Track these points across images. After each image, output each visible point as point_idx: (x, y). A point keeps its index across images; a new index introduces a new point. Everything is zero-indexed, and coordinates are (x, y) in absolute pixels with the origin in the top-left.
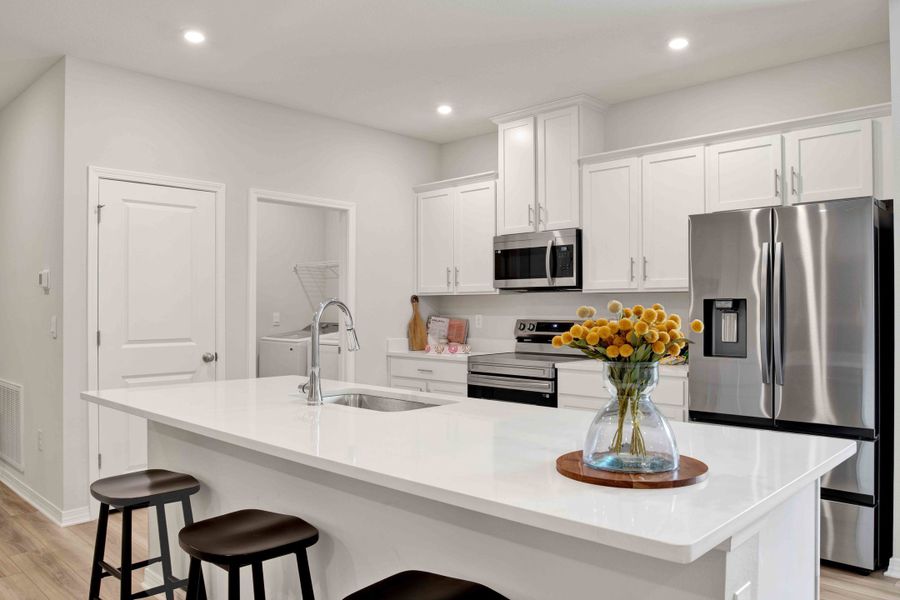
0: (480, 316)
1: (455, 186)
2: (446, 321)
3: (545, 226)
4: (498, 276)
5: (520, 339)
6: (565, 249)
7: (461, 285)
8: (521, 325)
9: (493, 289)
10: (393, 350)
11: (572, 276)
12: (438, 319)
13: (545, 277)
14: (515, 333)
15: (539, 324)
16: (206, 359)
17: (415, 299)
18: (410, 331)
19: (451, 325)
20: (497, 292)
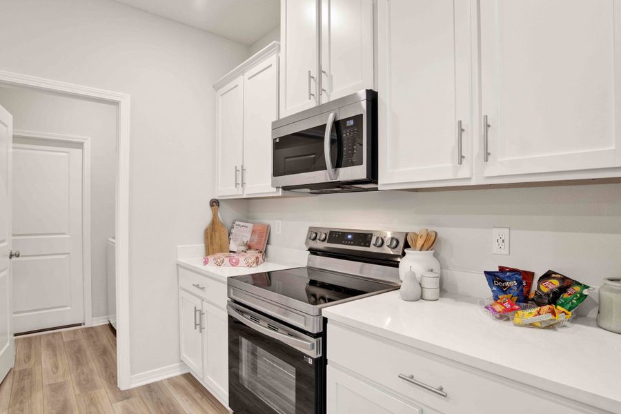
0: (280, 221)
1: (244, 73)
2: (250, 226)
3: (329, 96)
4: (277, 172)
5: (314, 252)
6: (351, 122)
7: (247, 186)
8: (314, 234)
9: (275, 189)
10: (183, 260)
11: (362, 164)
12: (242, 224)
13: (325, 168)
14: (306, 243)
15: (332, 233)
17: (215, 203)
18: (206, 238)
19: (253, 232)
20: (280, 193)
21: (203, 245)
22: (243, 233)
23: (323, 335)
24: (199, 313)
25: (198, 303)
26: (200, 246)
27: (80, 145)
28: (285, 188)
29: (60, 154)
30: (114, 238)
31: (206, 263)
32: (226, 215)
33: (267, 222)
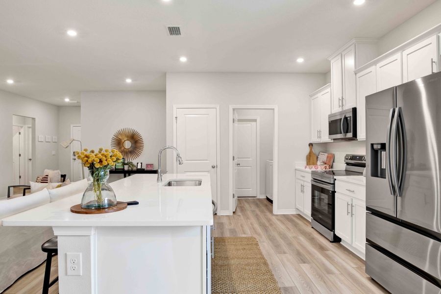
1: (320, 92)
2: (326, 154)
4: (330, 134)
5: (348, 164)
6: (349, 118)
7: (322, 138)
8: (346, 157)
10: (297, 167)
11: (351, 132)
12: (323, 154)
13: (342, 133)
14: (345, 161)
15: (353, 156)
16: (213, 167)
17: (311, 145)
18: (307, 159)
19: (328, 157)
20: (332, 141)
21: (306, 162)
22: (323, 157)
23: (334, 184)
24: (302, 186)
25: (302, 183)
26: (305, 163)
27: (255, 120)
28: (334, 139)
29: (249, 124)
30: (272, 160)
31: (306, 168)
32: (316, 150)
33: (334, 153)
